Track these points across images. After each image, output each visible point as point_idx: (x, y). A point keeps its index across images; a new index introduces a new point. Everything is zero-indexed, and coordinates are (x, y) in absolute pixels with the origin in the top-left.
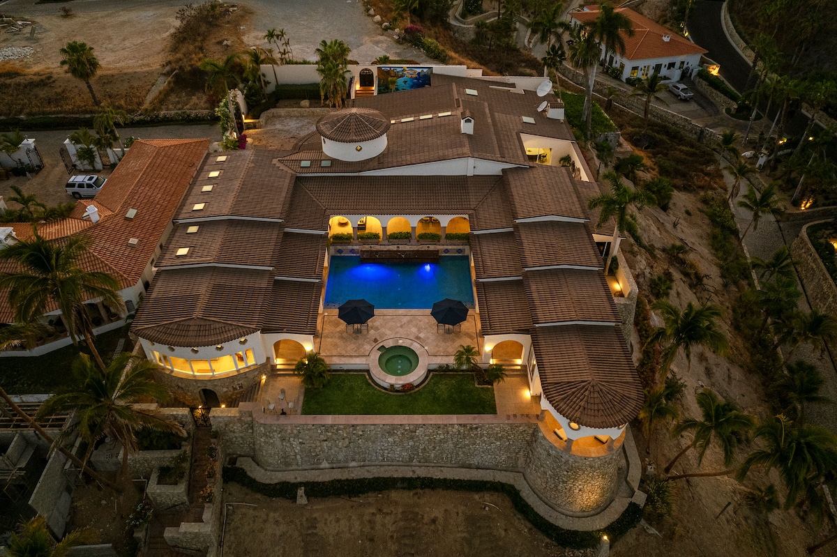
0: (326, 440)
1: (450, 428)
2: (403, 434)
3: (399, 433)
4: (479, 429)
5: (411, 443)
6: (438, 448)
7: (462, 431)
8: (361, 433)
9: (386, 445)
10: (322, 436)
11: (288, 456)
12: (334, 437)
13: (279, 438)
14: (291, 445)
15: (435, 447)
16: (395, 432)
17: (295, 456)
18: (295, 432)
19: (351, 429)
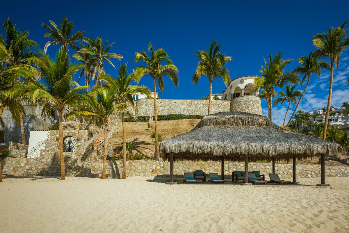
0: (161, 106)
1: (203, 102)
2: (187, 104)
3: (186, 104)
4: (212, 103)
5: (190, 108)
6: (199, 111)
7: (207, 103)
8: (173, 103)
9: (181, 109)
10: (160, 104)
11: (147, 113)
12: (164, 105)
13: (145, 105)
14: (149, 108)
15: (198, 110)
16: (185, 103)
17: (150, 113)
18: (151, 102)
19: (170, 102)
